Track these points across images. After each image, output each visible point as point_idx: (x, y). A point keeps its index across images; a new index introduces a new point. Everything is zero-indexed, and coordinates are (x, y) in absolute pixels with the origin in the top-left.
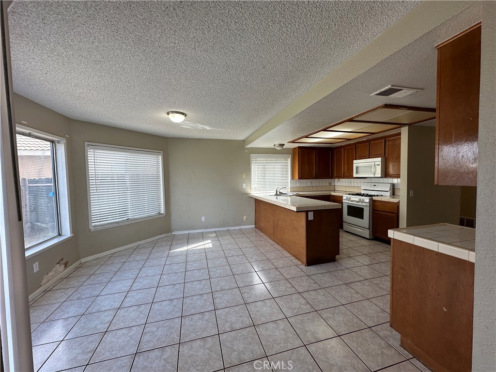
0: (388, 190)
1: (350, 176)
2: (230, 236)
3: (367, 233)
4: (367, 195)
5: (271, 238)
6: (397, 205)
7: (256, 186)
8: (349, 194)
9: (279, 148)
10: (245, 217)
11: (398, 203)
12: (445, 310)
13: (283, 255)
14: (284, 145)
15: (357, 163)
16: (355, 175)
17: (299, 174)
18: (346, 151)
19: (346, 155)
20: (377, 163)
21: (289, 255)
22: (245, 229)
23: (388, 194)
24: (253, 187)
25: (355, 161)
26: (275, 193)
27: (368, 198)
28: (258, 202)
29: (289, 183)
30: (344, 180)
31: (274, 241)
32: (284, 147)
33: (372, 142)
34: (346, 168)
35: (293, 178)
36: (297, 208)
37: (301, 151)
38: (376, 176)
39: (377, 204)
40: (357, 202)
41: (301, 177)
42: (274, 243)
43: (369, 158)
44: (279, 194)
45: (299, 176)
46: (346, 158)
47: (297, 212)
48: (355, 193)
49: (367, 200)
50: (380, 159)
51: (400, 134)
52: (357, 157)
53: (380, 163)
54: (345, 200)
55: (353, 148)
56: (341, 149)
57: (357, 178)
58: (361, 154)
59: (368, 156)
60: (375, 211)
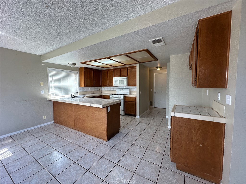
0: (128, 91)
1: (112, 85)
2: (32, 136)
4: (122, 95)
5: (72, 128)
7: (54, 92)
8: (113, 94)
9: (72, 66)
10: (44, 117)
11: (136, 97)
12: (201, 146)
13: (88, 139)
14: (76, 64)
15: (115, 79)
17: (85, 84)
18: (108, 73)
19: (109, 75)
20: (125, 79)
21: (92, 137)
22: (45, 126)
23: (128, 93)
24: (51, 93)
26: (71, 96)
27: (123, 96)
28: (56, 104)
29: (78, 89)
30: (108, 87)
31: (76, 130)
32: (76, 66)
33: (122, 69)
34: (109, 81)
35: (80, 86)
36: (102, 105)
37: (86, 70)
38: (125, 85)
39: (127, 98)
40: (117, 98)
41: (86, 86)
42: (77, 131)
43: (120, 77)
44: (73, 97)
45: (85, 85)
46: (109, 76)
47: (102, 108)
48: (115, 94)
49: (122, 96)
50: (126, 77)
51: (136, 66)
52: (115, 76)
53: (126, 79)
54: (111, 97)
55: (112, 71)
56: (106, 71)
57: (115, 86)
58: (117, 75)
59: (120, 76)
60: (126, 102)
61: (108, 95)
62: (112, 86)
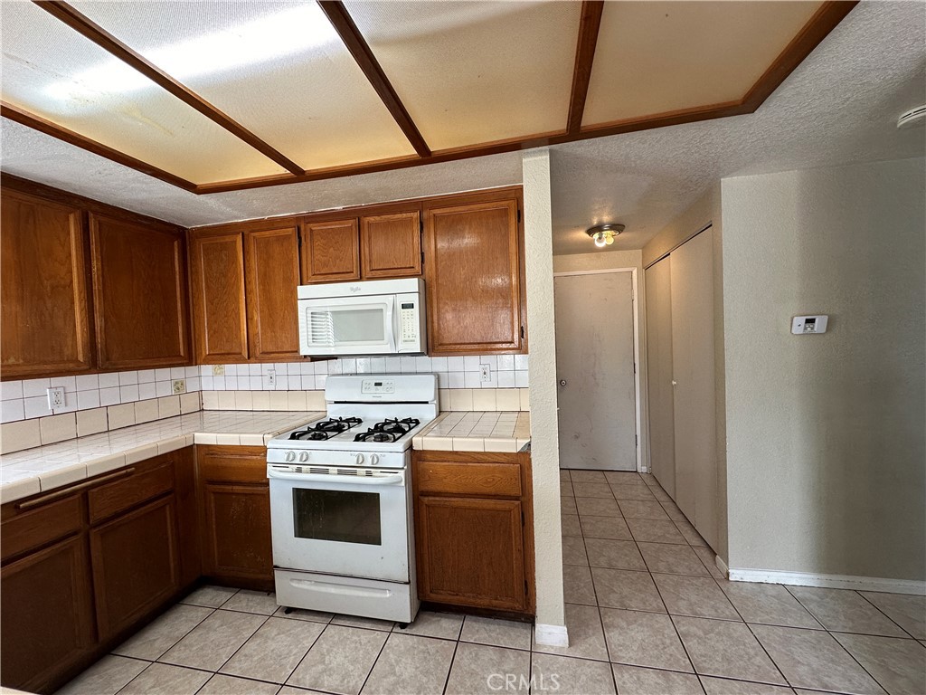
3: (399, 603)
6: (521, 463)
8: (296, 435)
11: (526, 452)
15: (312, 297)
16: (305, 350)
18: (253, 248)
19: (255, 266)
20: (407, 299)
25: (303, 291)
33: (372, 219)
34: (257, 317)
38: (402, 348)
40: (344, 468)
43: (361, 278)
46: (254, 276)
49: (393, 453)
50: (413, 284)
52: (308, 272)
53: (415, 299)
54: (276, 465)
55: (287, 237)
56: (228, 239)
57: (314, 359)
58: (325, 265)
59: (356, 274)
60: (426, 499)
61: (250, 439)
62: (292, 354)
